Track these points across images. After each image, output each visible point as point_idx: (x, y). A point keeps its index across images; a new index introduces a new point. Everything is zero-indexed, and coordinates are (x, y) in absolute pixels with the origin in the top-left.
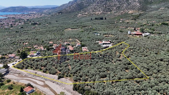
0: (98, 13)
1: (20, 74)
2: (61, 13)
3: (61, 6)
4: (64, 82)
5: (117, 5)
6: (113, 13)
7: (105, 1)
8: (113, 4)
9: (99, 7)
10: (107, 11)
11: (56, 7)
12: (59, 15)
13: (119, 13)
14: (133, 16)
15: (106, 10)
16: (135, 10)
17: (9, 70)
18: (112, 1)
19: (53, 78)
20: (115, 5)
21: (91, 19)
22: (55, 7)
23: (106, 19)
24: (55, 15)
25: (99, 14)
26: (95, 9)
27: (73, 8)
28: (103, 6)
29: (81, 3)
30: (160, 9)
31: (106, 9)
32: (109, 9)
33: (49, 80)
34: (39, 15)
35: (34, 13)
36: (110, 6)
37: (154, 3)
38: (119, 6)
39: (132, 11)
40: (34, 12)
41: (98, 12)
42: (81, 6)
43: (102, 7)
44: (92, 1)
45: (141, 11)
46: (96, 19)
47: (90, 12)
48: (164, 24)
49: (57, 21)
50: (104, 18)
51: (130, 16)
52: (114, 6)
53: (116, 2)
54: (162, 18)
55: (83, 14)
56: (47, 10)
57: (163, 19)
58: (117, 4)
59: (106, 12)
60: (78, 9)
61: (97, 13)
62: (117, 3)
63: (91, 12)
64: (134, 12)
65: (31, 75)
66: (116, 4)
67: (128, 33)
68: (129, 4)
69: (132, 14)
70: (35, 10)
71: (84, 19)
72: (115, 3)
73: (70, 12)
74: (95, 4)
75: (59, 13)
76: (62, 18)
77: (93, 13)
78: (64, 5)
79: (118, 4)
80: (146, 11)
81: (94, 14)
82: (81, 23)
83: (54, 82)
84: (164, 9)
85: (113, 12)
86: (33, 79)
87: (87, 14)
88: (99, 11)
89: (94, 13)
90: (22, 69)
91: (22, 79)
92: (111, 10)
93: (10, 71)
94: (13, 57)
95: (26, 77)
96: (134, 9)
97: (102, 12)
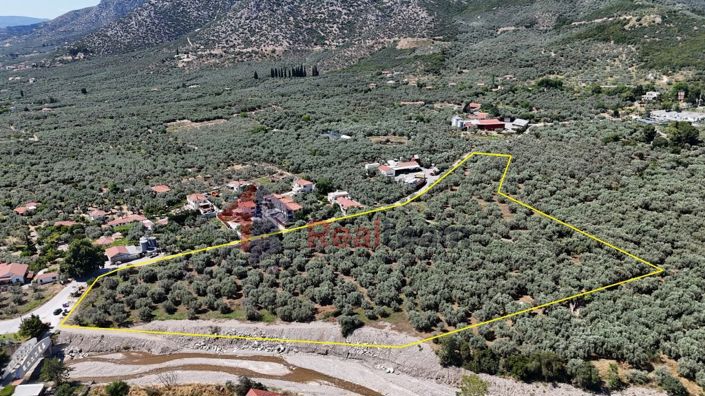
0: (274, 51)
1: (127, 348)
2: (85, 51)
3: (63, 21)
4: (380, 342)
5: (339, 18)
6: (334, 48)
8: (323, 10)
9: (269, 26)
10: (307, 43)
11: (35, 26)
12: (74, 60)
13: (358, 49)
14: (423, 58)
15: (301, 38)
16: (420, 37)
19: (316, 336)
20: (332, 15)
21: (256, 76)
22: (29, 24)
23: (316, 73)
24: (54, 61)
25: (277, 53)
26: (253, 32)
28: (287, 22)
29: (174, 7)
30: (500, 30)
31: (301, 33)
32: (311, 31)
33: (297, 348)
36: (314, 20)
37: (473, 10)
38: (349, 22)
39: (410, 39)
42: (177, 20)
43: (283, 26)
45: (440, 40)
46: (274, 74)
48: (548, 84)
49: (84, 91)
50: (309, 72)
51: (409, 61)
52: (329, 22)
54: (530, 62)
55: (202, 56)
57: (532, 66)
58: (340, 12)
59: (303, 47)
60: (166, 33)
61: (270, 48)
62: (340, 9)
63: (239, 44)
64: (417, 43)
65: (192, 343)
66: (337, 13)
67: (454, 124)
68: (387, 13)
69: (414, 50)
72: (331, 8)
73: (129, 48)
74: (246, 10)
75: (74, 53)
76: (103, 75)
77: (250, 50)
78: (76, 14)
79: (345, 11)
80: (456, 40)
81: (257, 53)
82: (219, 94)
83: (327, 353)
84: (514, 31)
85: (333, 45)
86: (215, 356)
87: (222, 56)
88: (276, 40)
89: (255, 48)
92: (323, 38)
93: (64, 345)
94: (22, 280)
95: (172, 357)
96: (414, 31)
97: (290, 44)
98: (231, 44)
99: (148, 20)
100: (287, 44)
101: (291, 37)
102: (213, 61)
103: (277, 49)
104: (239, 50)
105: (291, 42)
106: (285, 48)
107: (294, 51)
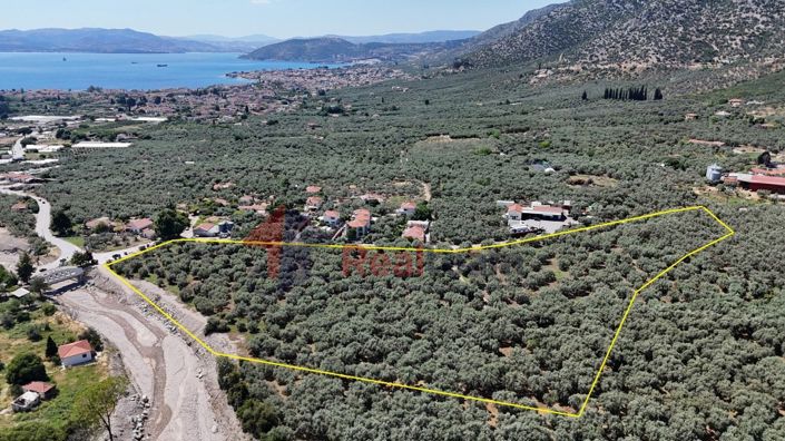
0: (633, 69)
1: (113, 292)
2: (466, 65)
5: (751, 27)
6: (719, 66)
7: (691, 4)
8: (732, 18)
9: (648, 38)
10: (684, 59)
12: (454, 73)
13: (748, 69)
15: (679, 53)
17: (91, 274)
18: (733, 5)
20: (742, 24)
21: (584, 97)
23: (658, 96)
25: (636, 70)
26: (625, 45)
27: (528, 42)
28: (673, 31)
29: (570, 19)
31: (683, 47)
32: (699, 45)
33: (181, 332)
34: (379, 75)
36: (713, 31)
38: (763, 33)
40: (371, 62)
41: (634, 63)
42: (567, 32)
43: (663, 39)
44: (628, 5)
46: (609, 95)
47: (596, 62)
49: (427, 102)
50: (651, 94)
52: (733, 33)
53: (754, 7)
55: (558, 72)
56: (424, 54)
58: (756, 20)
59: (676, 64)
60: (548, 47)
61: (630, 66)
62: (758, 16)
63: (604, 60)
65: (141, 303)
66: (750, 21)
70: (375, 52)
71: (554, 94)
72: (744, 16)
73: (506, 62)
75: (457, 66)
76: (458, 88)
77: (608, 66)
78: (501, 27)
79: (765, 19)
82: (523, 113)
85: (720, 61)
87: (578, 72)
88: (644, 56)
89: (615, 65)
90: (129, 277)
91: (105, 314)
92: (715, 54)
93: (90, 278)
94: (138, 231)
95: (122, 308)
97: (659, 60)
98: (595, 59)
99: (536, 33)
100: (655, 61)
101: (666, 52)
102: (566, 77)
103: (639, 66)
104: (599, 66)
105: (662, 58)
106: (649, 65)
107: (660, 69)
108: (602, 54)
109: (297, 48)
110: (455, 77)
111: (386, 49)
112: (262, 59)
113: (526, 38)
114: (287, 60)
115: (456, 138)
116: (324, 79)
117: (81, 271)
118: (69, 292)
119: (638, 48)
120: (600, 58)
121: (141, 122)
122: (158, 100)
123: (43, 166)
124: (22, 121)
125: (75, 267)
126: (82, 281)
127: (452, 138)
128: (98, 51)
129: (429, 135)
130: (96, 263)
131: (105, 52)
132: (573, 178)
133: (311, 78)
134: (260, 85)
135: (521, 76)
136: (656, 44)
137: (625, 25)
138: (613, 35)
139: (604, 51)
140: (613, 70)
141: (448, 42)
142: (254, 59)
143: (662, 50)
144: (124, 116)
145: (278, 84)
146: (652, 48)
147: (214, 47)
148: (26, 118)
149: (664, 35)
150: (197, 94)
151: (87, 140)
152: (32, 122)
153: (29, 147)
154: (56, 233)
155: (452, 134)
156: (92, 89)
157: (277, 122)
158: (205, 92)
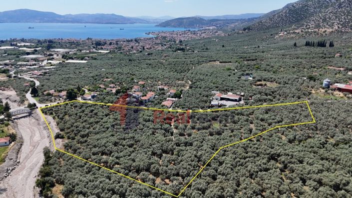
2: (249, 29)
9: (336, 17)
12: (243, 33)
23: (331, 45)
25: (326, 33)
26: (324, 20)
34: (211, 34)
35: (209, 29)
41: (326, 29)
42: (300, 14)
43: (343, 17)
46: (308, 44)
47: (308, 29)
49: (223, 46)
50: (328, 45)
55: (292, 31)
61: (324, 30)
70: (215, 23)
71: (283, 43)
73: (268, 28)
75: (245, 30)
76: (241, 40)
87: (298, 33)
88: (332, 26)
89: (317, 30)
90: (46, 114)
93: (33, 114)
97: (339, 27)
98: (308, 27)
100: (337, 28)
101: (343, 23)
102: (292, 36)
103: (328, 30)
104: (309, 30)
105: (340, 27)
106: (333, 30)
107: (338, 32)
108: (312, 24)
109: (180, 22)
110: (242, 35)
111: (220, 22)
112: (165, 27)
113: (279, 17)
114: (175, 27)
115: (222, 62)
116: (186, 35)
117: (30, 111)
118: (23, 119)
119: (329, 22)
120: (311, 26)
121: (99, 53)
122: (111, 44)
123: (48, 69)
124: (54, 51)
125: (28, 109)
126: (30, 114)
127: (220, 62)
128: (100, 23)
129: (211, 61)
130: (37, 108)
131: (102, 23)
132: (258, 83)
133: (180, 35)
134: (156, 38)
135: (272, 35)
136: (339, 19)
137: (327, 10)
138: (320, 15)
139: (313, 23)
140: (315, 32)
141: (249, 19)
142: (161, 26)
143: (341, 23)
144: (94, 50)
145: (165, 38)
146: (337, 21)
147: (146, 21)
148: (56, 50)
149: (344, 15)
150: (128, 41)
151: (73, 59)
152: (57, 52)
153: (49, 61)
154: (33, 95)
155: (221, 61)
156: (88, 39)
157: (152, 54)
158: (132, 41)
